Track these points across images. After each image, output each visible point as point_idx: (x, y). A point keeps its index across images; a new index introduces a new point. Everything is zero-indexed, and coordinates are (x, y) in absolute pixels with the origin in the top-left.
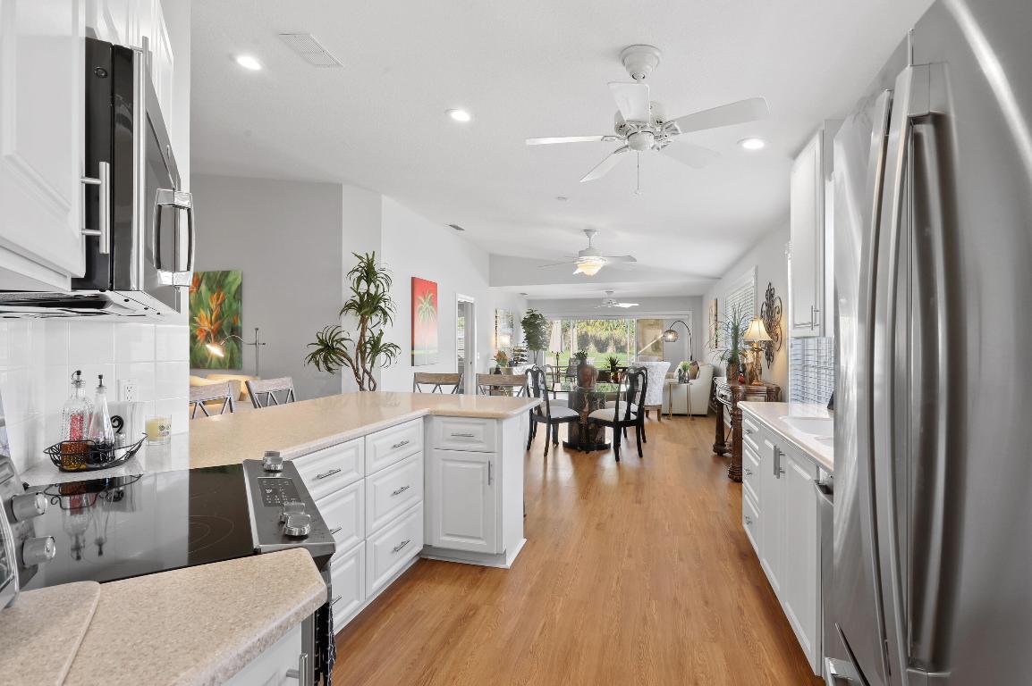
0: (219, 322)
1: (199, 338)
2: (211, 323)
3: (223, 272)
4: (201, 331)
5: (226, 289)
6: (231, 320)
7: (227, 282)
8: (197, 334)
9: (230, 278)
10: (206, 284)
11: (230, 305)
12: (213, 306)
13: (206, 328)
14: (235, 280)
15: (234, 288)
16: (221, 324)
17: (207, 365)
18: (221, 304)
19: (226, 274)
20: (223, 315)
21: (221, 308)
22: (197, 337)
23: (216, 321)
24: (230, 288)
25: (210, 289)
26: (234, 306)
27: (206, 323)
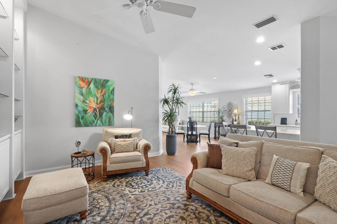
0: (102, 103)
1: (89, 111)
2: (97, 104)
3: (105, 80)
4: (90, 107)
5: (107, 88)
6: (110, 103)
7: (107, 85)
8: (87, 109)
9: (109, 83)
10: (94, 84)
11: (109, 96)
12: (99, 96)
13: (94, 107)
14: (112, 84)
15: (111, 88)
16: (103, 105)
17: (94, 124)
18: (103, 95)
19: (107, 81)
20: (105, 100)
21: (103, 97)
22: (87, 111)
23: (100, 102)
24: (109, 88)
25: (97, 87)
26: (111, 97)
27: (94, 104)
